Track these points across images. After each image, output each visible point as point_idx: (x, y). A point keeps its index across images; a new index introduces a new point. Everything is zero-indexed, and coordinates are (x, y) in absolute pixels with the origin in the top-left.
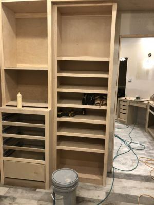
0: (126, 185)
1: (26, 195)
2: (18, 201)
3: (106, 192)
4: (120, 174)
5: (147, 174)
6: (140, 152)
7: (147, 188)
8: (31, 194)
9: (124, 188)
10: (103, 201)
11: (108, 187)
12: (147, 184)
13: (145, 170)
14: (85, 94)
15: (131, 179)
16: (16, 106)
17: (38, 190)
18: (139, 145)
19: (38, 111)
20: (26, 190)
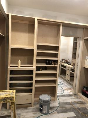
0: (63, 99)
1: (24, 111)
2: (22, 114)
3: (58, 103)
4: (59, 95)
5: (69, 94)
6: (62, 86)
7: (72, 99)
8: (26, 111)
9: (63, 100)
10: (59, 106)
11: (57, 101)
12: (71, 97)
13: (68, 92)
14: (47, 60)
15: (64, 97)
16: (18, 67)
17: (28, 108)
18: (60, 83)
19: (30, 69)
20: (23, 109)
